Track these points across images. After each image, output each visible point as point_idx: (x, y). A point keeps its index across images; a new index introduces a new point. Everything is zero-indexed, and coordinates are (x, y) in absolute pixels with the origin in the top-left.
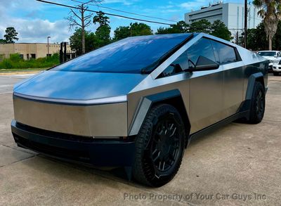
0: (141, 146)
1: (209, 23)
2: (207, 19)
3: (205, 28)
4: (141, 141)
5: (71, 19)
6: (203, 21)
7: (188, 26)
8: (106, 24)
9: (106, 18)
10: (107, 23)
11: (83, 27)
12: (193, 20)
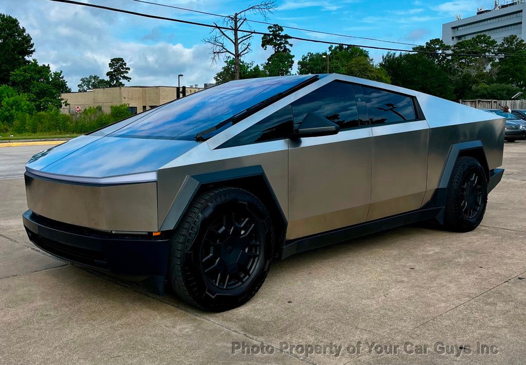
0: (180, 247)
1: (494, 42)
2: (488, 34)
3: (485, 51)
4: (181, 239)
5: (216, 42)
6: (481, 38)
7: (448, 48)
8: (286, 50)
9: (287, 37)
10: (288, 46)
11: (238, 55)
12: (459, 37)
